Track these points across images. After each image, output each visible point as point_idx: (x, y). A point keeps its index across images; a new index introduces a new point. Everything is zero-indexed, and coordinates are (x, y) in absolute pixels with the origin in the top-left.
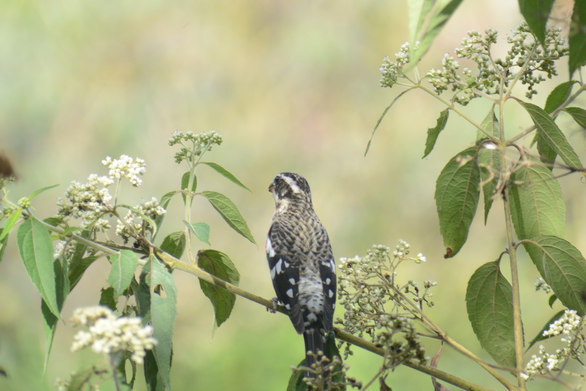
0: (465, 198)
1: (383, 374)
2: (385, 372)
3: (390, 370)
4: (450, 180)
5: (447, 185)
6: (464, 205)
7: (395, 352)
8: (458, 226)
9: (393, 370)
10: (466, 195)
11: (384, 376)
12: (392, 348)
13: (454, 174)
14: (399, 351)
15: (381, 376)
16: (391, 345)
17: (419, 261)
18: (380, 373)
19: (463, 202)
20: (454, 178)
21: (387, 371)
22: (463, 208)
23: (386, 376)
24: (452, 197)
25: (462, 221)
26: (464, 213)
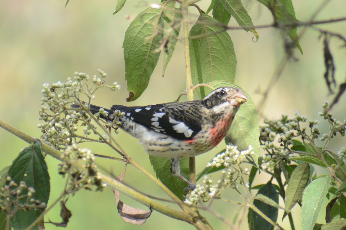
0: (149, 48)
1: (64, 198)
2: (65, 196)
3: (71, 195)
4: (137, 32)
5: (134, 36)
6: (148, 54)
7: (76, 179)
8: (141, 73)
9: (73, 195)
10: (150, 46)
11: (64, 200)
12: (74, 175)
13: (141, 27)
14: (79, 178)
15: (62, 200)
16: (72, 172)
17: (113, 89)
18: (61, 197)
19: (147, 52)
20: (141, 31)
21: (67, 196)
22: (147, 57)
23: (67, 200)
24: (138, 47)
25: (145, 69)
26: (147, 62)
